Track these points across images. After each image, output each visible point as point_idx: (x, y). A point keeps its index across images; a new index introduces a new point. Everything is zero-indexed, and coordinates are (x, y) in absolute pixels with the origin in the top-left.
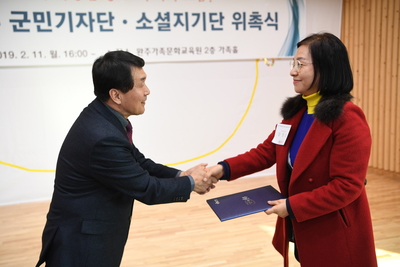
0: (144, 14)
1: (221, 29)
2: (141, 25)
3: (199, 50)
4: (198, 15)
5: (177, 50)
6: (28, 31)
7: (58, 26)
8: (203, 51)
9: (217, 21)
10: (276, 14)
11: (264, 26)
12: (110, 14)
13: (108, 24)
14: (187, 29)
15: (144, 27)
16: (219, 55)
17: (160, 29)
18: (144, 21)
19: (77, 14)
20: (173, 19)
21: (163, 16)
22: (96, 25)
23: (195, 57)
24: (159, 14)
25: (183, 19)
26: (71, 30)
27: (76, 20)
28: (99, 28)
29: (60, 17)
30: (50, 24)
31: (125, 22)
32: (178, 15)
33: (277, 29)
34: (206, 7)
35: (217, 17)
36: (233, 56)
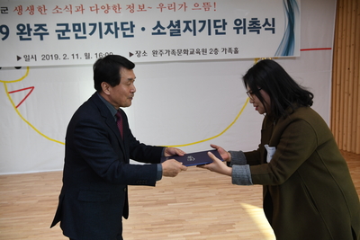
0: (158, 22)
1: (224, 33)
3: (204, 51)
4: (204, 22)
5: (186, 52)
6: (69, 38)
7: (91, 34)
8: (208, 52)
9: (220, 27)
10: (273, 19)
11: (262, 30)
12: (131, 23)
13: (130, 31)
14: (195, 34)
15: (159, 33)
16: (221, 55)
17: (172, 34)
18: (159, 28)
19: (105, 24)
20: (183, 26)
21: (175, 24)
22: (120, 33)
23: (201, 57)
24: (171, 22)
25: (191, 25)
26: (101, 37)
27: (105, 28)
28: (122, 35)
29: (92, 27)
30: (85, 33)
31: (143, 29)
32: (187, 22)
33: (274, 32)
34: (211, 15)
35: (221, 24)
36: (234, 56)
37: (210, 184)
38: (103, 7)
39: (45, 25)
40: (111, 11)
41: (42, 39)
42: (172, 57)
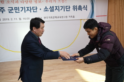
0: (46, 7)
1: (69, 11)
2: (45, 10)
4: (62, 7)
5: (56, 17)
6: (13, 12)
7: (21, 11)
8: (64, 17)
10: (86, 6)
11: (83, 9)
12: (36, 7)
13: (35, 10)
14: (59, 11)
15: (46, 11)
16: (68, 18)
17: (51, 11)
18: (46, 9)
19: (27, 7)
20: (55, 8)
21: (52, 7)
22: (32, 10)
23: (61, 19)
24: (51, 7)
25: (58, 8)
26: (25, 12)
27: (26, 9)
28: (33, 11)
29: (22, 8)
30: (19, 11)
31: (40, 9)
32: (56, 7)
33: (87, 10)
34: (65, 4)
35: (68, 7)
36: (73, 19)
37: (66, 64)
38: (25, 1)
39: (4, 8)
40: (29, 2)
41: (3, 13)
42: (51, 19)
